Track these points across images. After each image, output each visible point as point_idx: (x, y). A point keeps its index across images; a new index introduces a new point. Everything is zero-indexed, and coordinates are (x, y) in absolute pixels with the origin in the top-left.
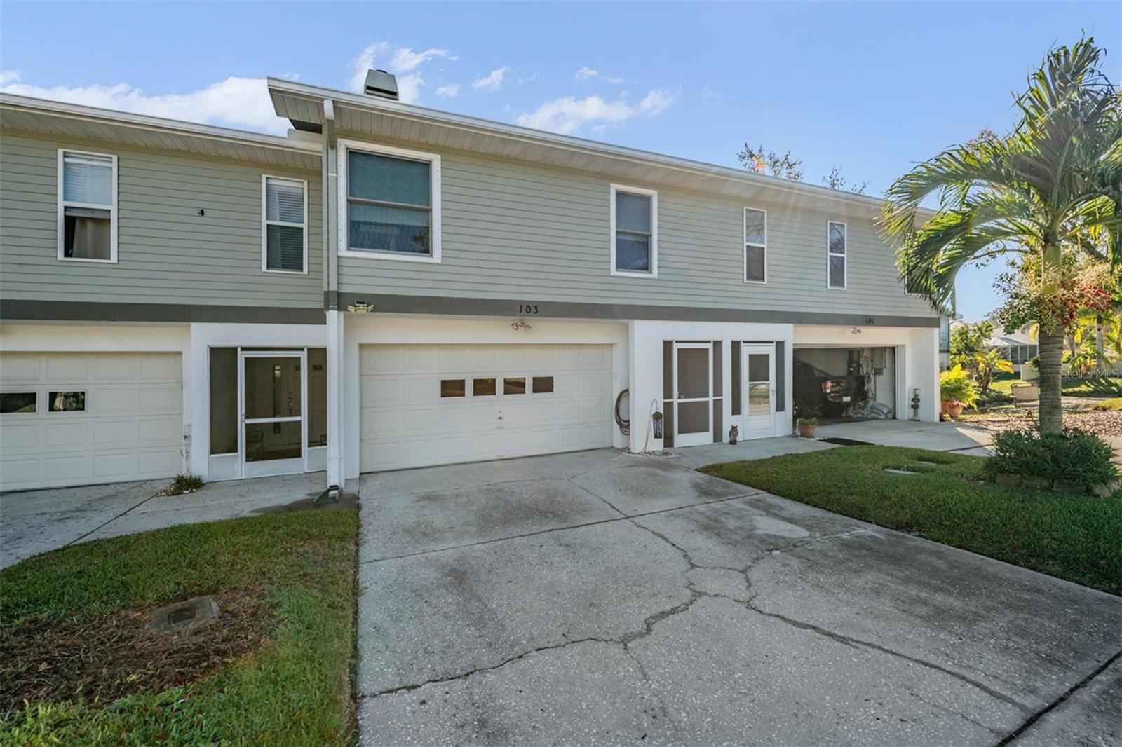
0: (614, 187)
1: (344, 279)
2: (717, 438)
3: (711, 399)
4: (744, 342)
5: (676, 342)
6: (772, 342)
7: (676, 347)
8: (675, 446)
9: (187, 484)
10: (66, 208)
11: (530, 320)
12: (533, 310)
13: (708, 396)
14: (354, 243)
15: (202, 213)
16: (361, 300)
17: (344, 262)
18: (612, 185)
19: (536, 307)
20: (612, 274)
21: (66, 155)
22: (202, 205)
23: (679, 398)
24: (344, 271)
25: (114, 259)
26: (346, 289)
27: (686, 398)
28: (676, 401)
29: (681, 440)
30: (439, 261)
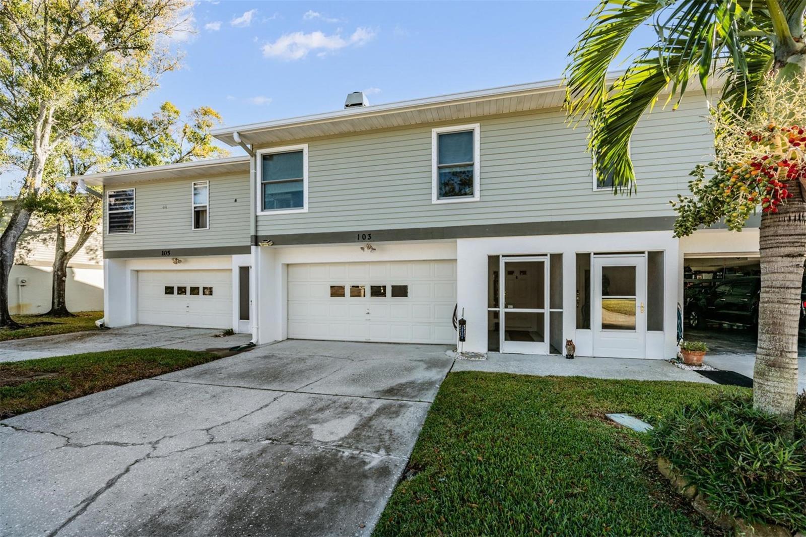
0: (435, 132)
1: (259, 228)
2: (555, 349)
3: (547, 311)
4: (595, 254)
5: (503, 256)
6: (643, 253)
7: (502, 261)
8: (501, 352)
9: (229, 333)
10: (195, 208)
11: (374, 244)
12: (368, 237)
13: (543, 307)
14: (265, 207)
15: (236, 200)
16: (267, 239)
17: (259, 219)
18: (433, 130)
19: (369, 235)
20: (433, 203)
21: (195, 184)
22: (236, 197)
23: (506, 307)
24: (259, 223)
25: (208, 228)
26: (260, 234)
27: (514, 308)
28: (502, 310)
29: (507, 347)
30: (307, 211)
